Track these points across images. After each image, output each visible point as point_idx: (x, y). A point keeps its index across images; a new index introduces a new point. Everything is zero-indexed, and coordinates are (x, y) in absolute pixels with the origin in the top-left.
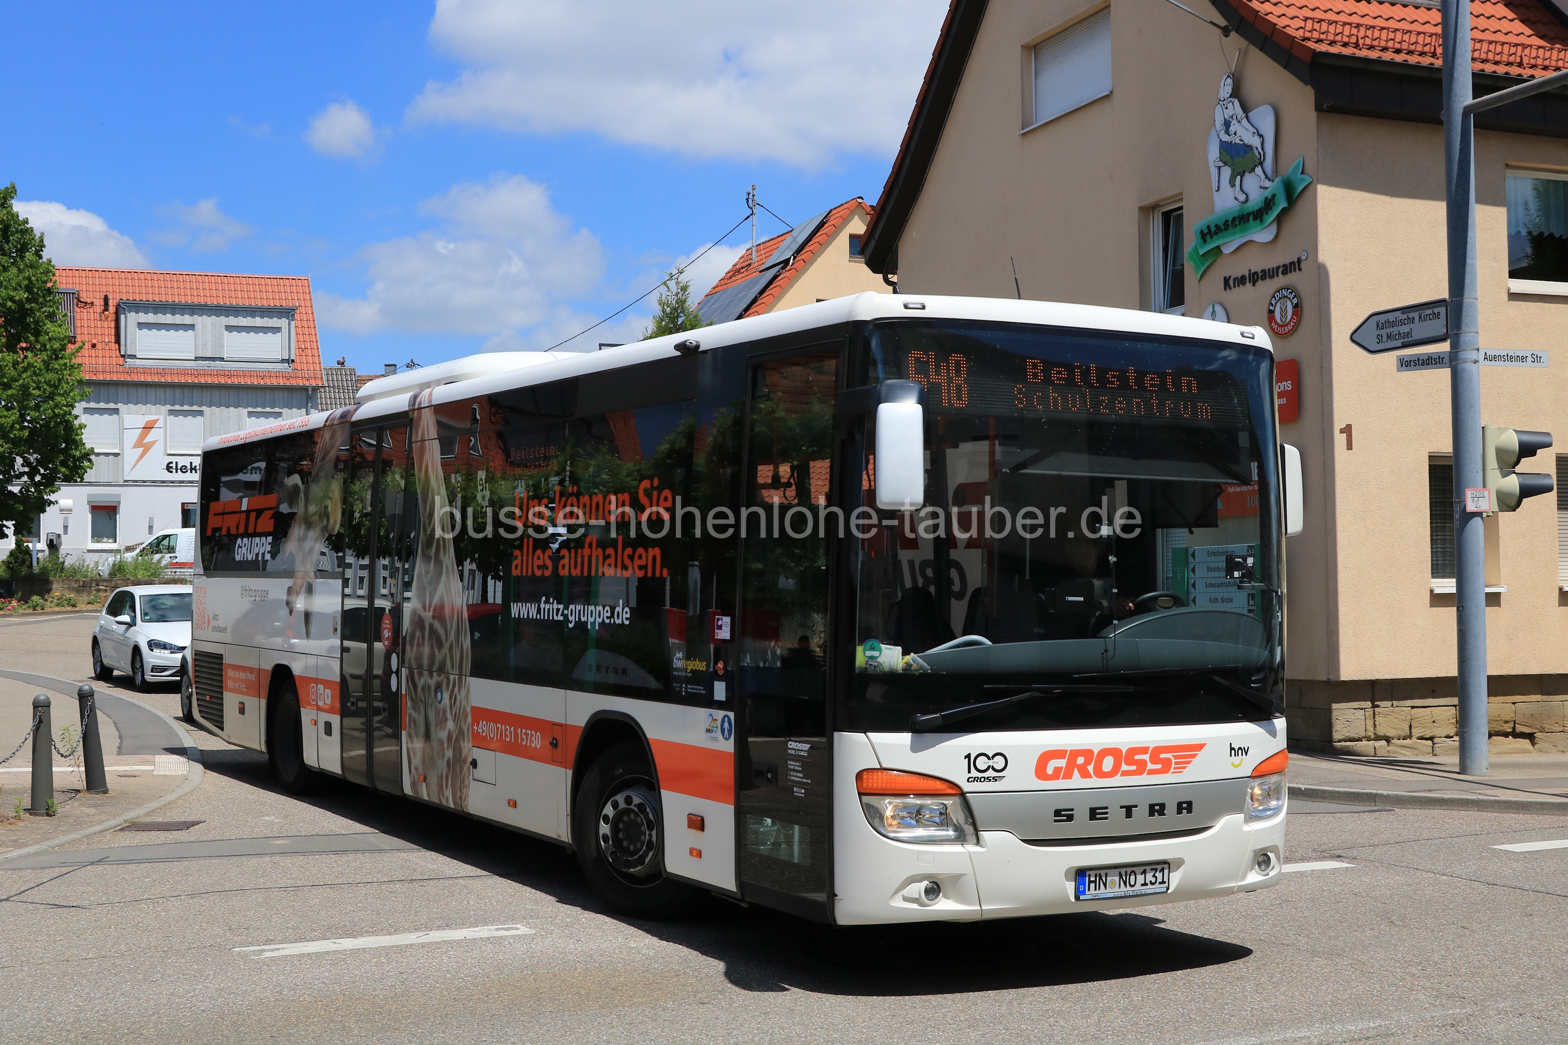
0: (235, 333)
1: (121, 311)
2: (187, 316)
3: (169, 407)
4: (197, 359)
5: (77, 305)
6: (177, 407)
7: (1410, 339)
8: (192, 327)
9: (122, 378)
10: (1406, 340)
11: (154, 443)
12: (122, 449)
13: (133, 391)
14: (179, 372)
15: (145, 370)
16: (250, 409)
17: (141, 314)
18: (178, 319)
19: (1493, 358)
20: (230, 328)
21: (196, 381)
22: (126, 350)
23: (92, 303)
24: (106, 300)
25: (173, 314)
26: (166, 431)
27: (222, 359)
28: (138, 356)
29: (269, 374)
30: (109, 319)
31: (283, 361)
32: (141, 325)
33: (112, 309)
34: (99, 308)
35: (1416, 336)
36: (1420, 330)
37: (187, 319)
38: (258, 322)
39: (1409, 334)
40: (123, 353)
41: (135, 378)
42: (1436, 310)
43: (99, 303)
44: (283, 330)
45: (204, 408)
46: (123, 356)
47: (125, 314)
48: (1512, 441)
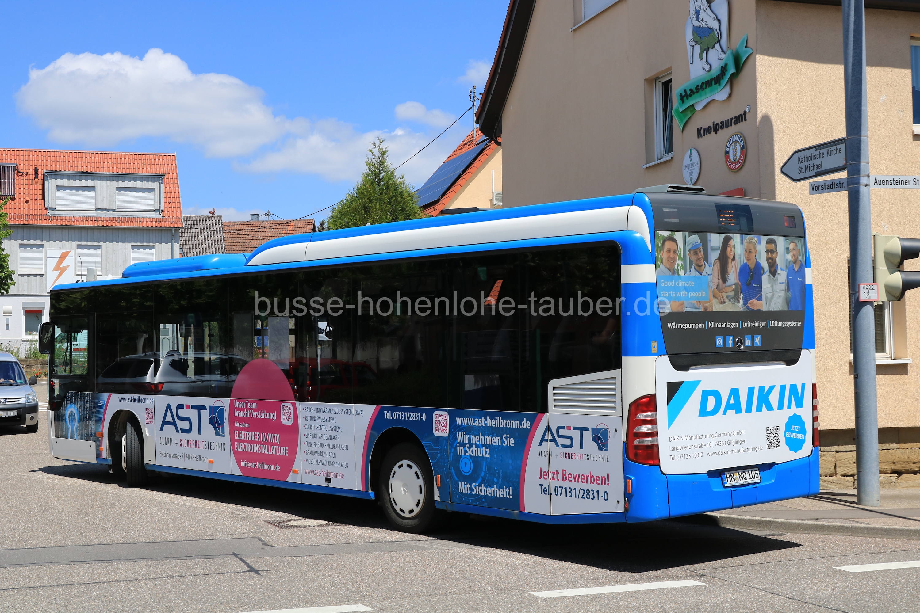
0: (123, 192)
1: (45, 178)
2: (90, 181)
3: (77, 243)
4: (97, 210)
5: (17, 174)
6: (83, 243)
7: (821, 170)
8: (93, 188)
9: (45, 223)
10: (819, 170)
11: (67, 267)
12: (46, 272)
13: (53, 232)
14: (84, 219)
15: (62, 218)
16: (133, 244)
17: (59, 180)
18: (84, 183)
19: (883, 182)
20: (119, 189)
21: (96, 225)
22: (48, 204)
23: (27, 173)
24: (36, 170)
25: (81, 180)
26: (76, 258)
27: (114, 210)
28: (57, 209)
29: (146, 220)
30: (38, 183)
31: (156, 211)
32: (59, 188)
33: (40, 177)
34: (31, 176)
35: (825, 167)
36: (828, 162)
37: (90, 183)
38: (138, 184)
39: (820, 166)
40: (46, 206)
41: (54, 223)
42: (839, 147)
43: (31, 172)
44: (155, 189)
45: (101, 243)
46: (46, 208)
47: (47, 180)
48: (896, 246)
